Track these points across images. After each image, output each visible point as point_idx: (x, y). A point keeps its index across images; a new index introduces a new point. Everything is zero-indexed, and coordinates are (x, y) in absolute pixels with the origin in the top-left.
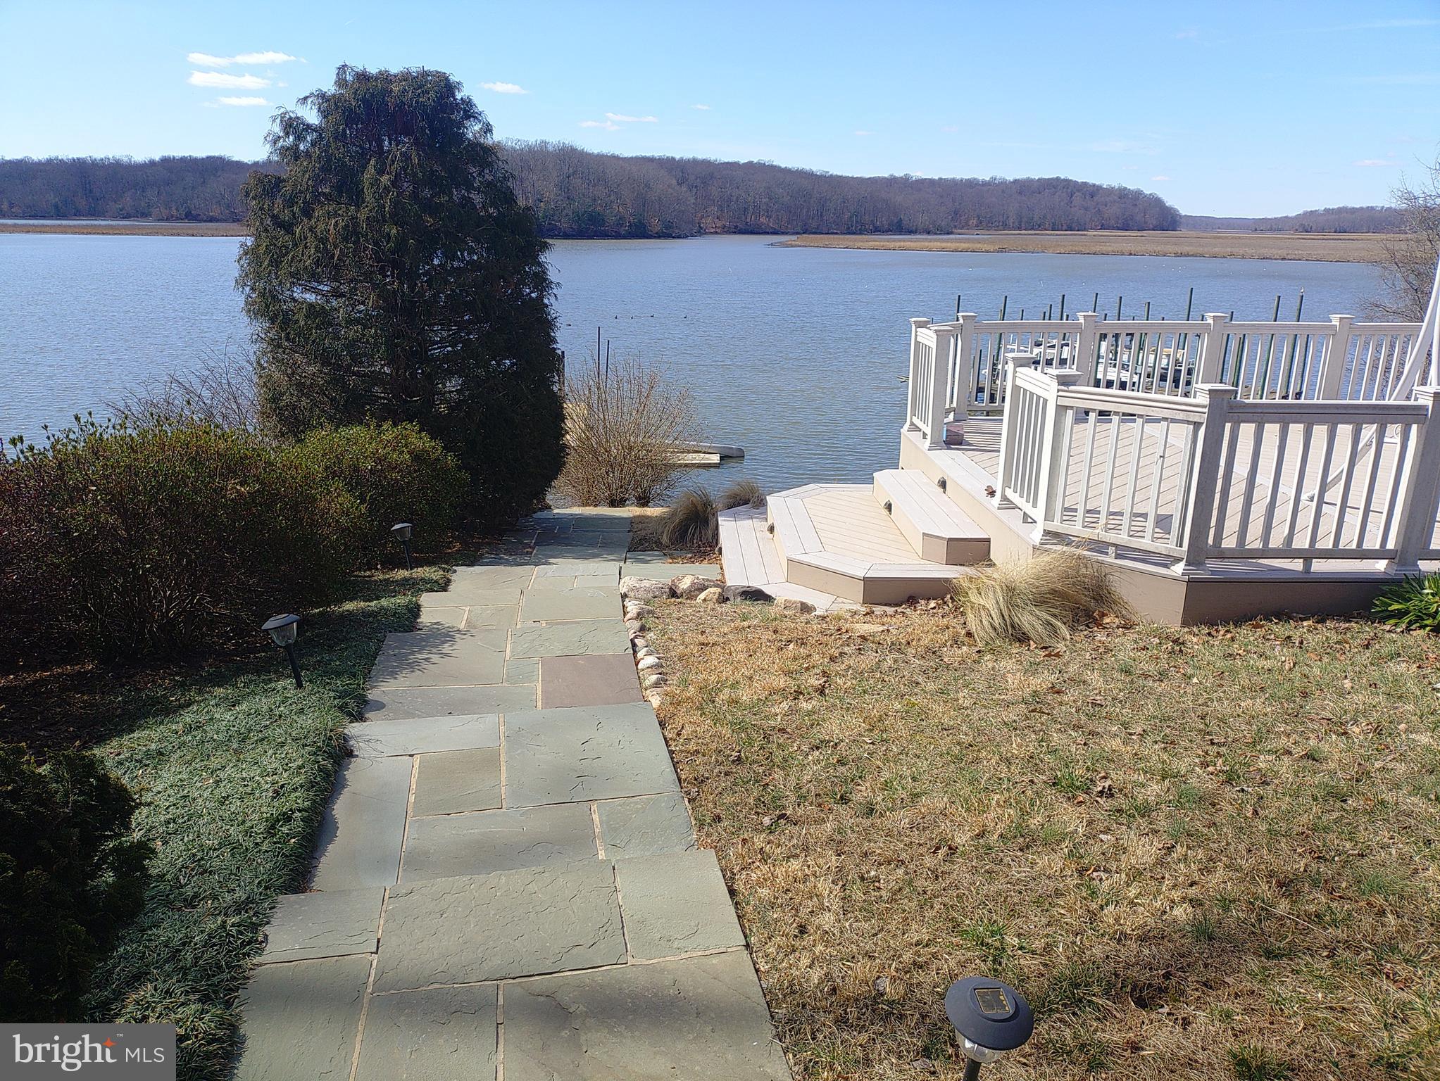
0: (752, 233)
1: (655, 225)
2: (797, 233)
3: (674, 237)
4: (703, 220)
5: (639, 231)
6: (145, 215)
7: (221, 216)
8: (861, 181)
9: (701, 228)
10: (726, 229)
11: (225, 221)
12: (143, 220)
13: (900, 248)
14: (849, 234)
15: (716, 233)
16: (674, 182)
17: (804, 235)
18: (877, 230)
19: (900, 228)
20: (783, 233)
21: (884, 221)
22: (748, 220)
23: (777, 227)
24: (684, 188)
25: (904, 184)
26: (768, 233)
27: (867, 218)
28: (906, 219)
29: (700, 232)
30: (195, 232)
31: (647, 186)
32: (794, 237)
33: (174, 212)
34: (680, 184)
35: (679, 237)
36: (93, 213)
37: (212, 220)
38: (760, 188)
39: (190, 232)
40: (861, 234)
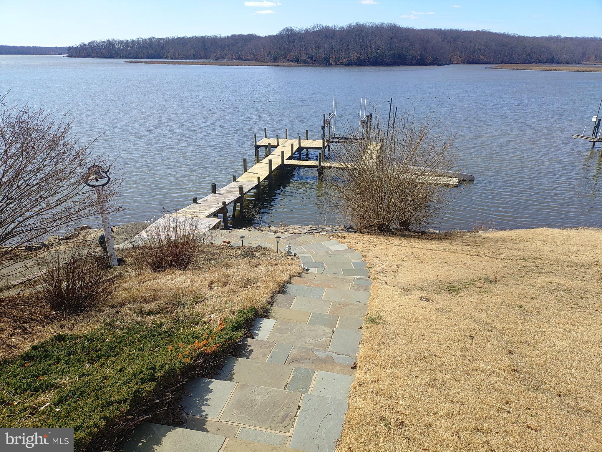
0: (476, 63)
1: (429, 59)
2: (499, 64)
3: (437, 65)
4: (452, 58)
5: (421, 62)
6: (224, 58)
7: (251, 59)
8: (534, 38)
9: (451, 61)
10: (462, 62)
11: (252, 60)
12: (223, 60)
13: (554, 70)
14: (525, 64)
15: (458, 63)
16: (440, 40)
17: (502, 64)
18: (540, 62)
19: (552, 61)
20: (491, 64)
21: (544, 58)
22: (474, 57)
23: (488, 61)
24: (445, 43)
25: (557, 40)
26: (483, 63)
27: (535, 57)
28: (557, 56)
29: (450, 63)
30: (239, 64)
31: (428, 42)
32: (497, 65)
33: (234, 57)
34: (443, 41)
35: (440, 65)
36: (206, 57)
37: (247, 60)
38: (482, 42)
39: (237, 64)
40: (531, 64)
